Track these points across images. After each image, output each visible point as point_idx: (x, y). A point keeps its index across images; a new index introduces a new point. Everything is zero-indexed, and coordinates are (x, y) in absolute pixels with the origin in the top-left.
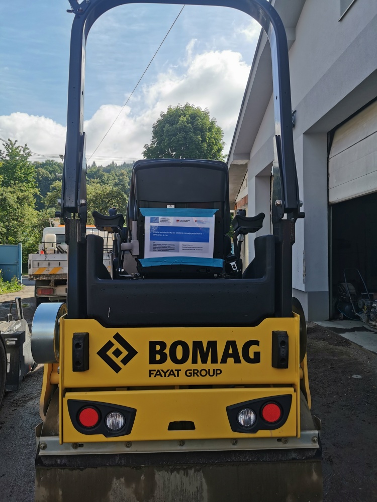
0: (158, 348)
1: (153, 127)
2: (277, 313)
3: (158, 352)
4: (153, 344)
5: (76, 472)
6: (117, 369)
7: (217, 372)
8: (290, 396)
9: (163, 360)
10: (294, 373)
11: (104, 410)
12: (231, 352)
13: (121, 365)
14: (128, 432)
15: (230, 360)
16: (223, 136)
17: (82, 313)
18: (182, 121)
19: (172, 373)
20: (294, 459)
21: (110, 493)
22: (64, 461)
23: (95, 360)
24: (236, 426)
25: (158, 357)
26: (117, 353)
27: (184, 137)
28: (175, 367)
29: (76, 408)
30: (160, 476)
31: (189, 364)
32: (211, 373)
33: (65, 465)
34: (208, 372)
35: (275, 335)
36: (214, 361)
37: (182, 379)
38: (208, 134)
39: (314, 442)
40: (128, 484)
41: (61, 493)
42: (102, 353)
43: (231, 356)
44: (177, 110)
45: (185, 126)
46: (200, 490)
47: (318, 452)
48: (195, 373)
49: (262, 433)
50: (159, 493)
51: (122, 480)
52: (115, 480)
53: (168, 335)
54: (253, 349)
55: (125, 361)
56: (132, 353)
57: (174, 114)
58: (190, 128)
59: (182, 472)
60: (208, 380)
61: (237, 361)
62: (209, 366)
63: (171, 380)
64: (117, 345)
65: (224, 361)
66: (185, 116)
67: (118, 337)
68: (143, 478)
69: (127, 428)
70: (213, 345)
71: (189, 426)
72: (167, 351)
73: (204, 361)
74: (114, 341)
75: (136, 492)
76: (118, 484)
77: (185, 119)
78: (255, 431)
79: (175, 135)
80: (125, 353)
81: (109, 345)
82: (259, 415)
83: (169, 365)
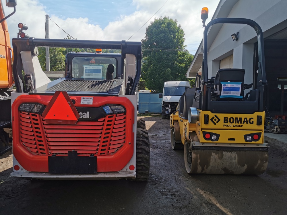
0: (226, 119)
1: (146, 30)
2: (258, 111)
3: (226, 120)
4: (225, 118)
5: (202, 151)
6: (215, 124)
7: (241, 126)
8: (261, 133)
9: (227, 122)
10: (262, 127)
11: (211, 134)
12: (245, 121)
13: (216, 123)
14: (218, 140)
15: (245, 123)
16: (184, 35)
17: (206, 110)
18: (163, 27)
19: (229, 126)
20: (261, 150)
21: (212, 156)
22: (200, 148)
23: (210, 122)
24: (246, 140)
25: (226, 121)
26: (215, 120)
27: (164, 36)
28: (230, 124)
29: (205, 134)
30: (225, 153)
31: (234, 124)
32: (240, 126)
33: (200, 149)
34: (239, 126)
35: (258, 117)
36: (241, 123)
37: (232, 127)
38: (177, 34)
39: (266, 146)
40: (216, 154)
41: (199, 156)
42: (212, 120)
43: (245, 122)
44: (160, 20)
45: (165, 29)
46: (235, 157)
47: (267, 149)
48: (236, 126)
49: (253, 142)
50: (224, 157)
51: (215, 153)
52: (213, 153)
53: (229, 116)
54: (252, 120)
55: (217, 122)
56: (219, 120)
57: (158, 22)
58: (167, 31)
59: (230, 152)
60: (239, 128)
61: (247, 123)
62: (240, 124)
63: (229, 128)
64: (215, 118)
65: (244, 123)
66: (164, 24)
67: (216, 116)
68: (220, 153)
69: (217, 139)
70: (241, 119)
71: (234, 139)
72: (228, 120)
73: (238, 123)
74: (215, 117)
75: (218, 156)
76: (213, 154)
77: (164, 26)
78: (251, 142)
79: (159, 34)
80: (217, 120)
81: (213, 118)
82: (252, 137)
83: (229, 123)
